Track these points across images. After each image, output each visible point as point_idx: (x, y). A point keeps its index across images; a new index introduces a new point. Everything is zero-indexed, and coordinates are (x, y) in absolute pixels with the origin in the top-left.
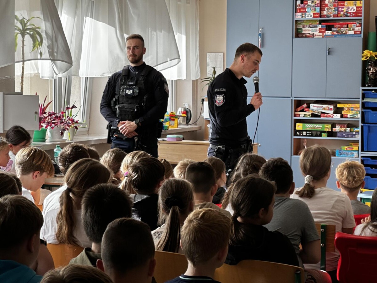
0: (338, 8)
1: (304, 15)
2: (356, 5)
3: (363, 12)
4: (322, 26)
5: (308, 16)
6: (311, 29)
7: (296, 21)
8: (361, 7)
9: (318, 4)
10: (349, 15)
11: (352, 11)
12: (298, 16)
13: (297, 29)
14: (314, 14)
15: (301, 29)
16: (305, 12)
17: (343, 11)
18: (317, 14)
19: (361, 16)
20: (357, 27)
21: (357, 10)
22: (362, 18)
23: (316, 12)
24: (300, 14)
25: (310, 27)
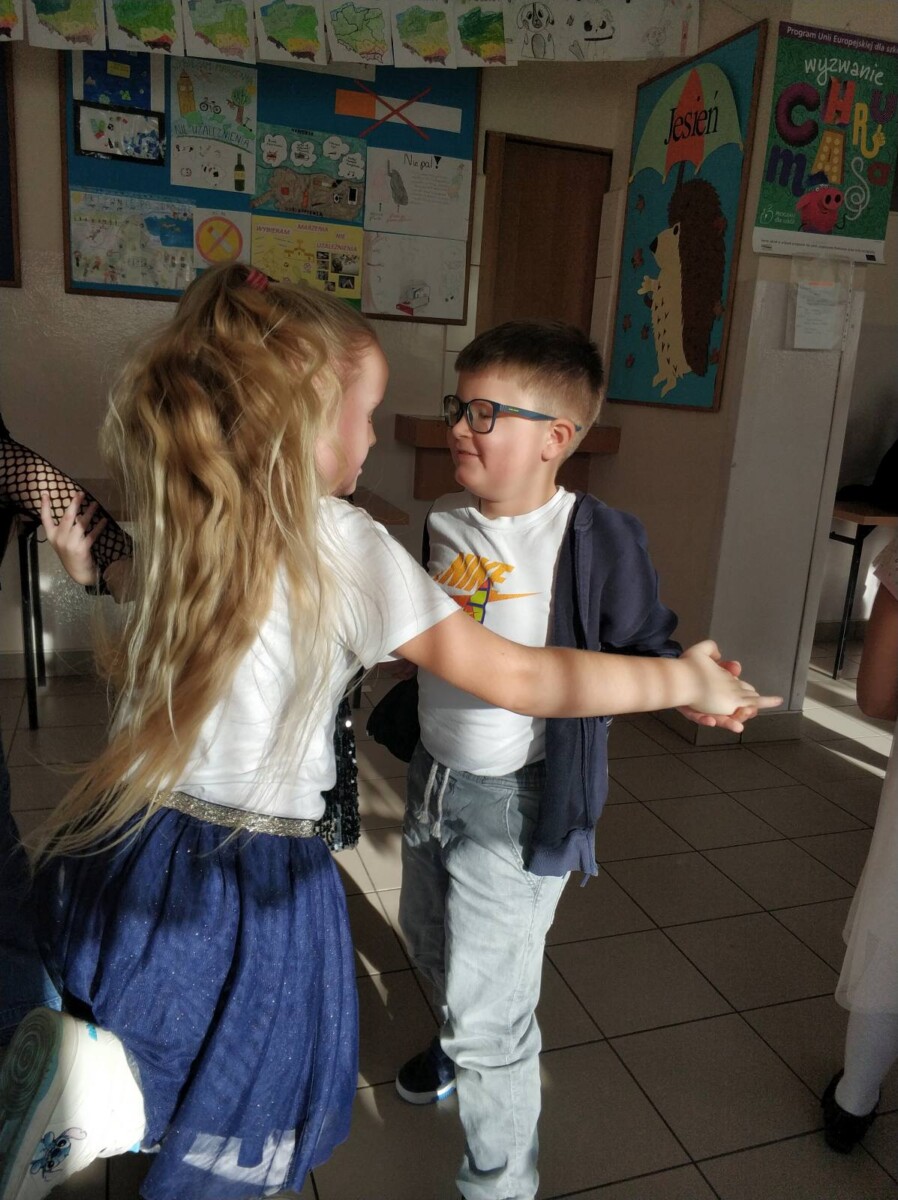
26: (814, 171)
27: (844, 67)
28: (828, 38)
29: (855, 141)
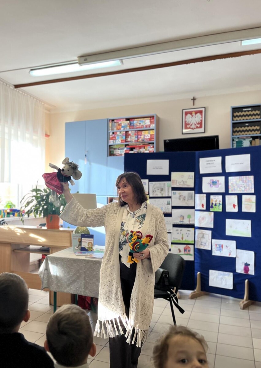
0: (138, 136)
1: (115, 142)
2: (150, 133)
3: (155, 138)
4: (127, 149)
5: (117, 142)
6: (119, 151)
7: (110, 146)
8: (153, 135)
9: (124, 134)
10: (145, 140)
11: (147, 138)
12: (111, 142)
13: (110, 152)
14: (122, 140)
15: (113, 151)
16: (115, 139)
17: (141, 138)
18: (123, 140)
19: (154, 140)
20: (151, 148)
21: (151, 137)
22: (155, 142)
23: (123, 139)
24: (112, 141)
25: (119, 149)
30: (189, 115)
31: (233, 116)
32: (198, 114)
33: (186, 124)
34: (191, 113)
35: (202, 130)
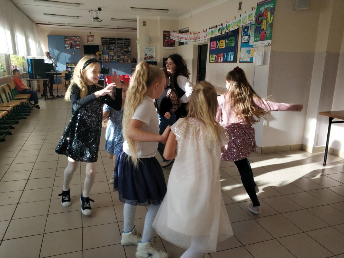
19: (80, 45)
26: (262, 29)
27: (266, 6)
28: (264, 2)
29: (268, 20)
30: (89, 37)
31: (102, 40)
32: (92, 37)
33: (89, 40)
34: (90, 37)
35: (93, 42)
